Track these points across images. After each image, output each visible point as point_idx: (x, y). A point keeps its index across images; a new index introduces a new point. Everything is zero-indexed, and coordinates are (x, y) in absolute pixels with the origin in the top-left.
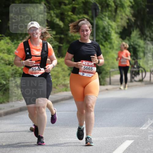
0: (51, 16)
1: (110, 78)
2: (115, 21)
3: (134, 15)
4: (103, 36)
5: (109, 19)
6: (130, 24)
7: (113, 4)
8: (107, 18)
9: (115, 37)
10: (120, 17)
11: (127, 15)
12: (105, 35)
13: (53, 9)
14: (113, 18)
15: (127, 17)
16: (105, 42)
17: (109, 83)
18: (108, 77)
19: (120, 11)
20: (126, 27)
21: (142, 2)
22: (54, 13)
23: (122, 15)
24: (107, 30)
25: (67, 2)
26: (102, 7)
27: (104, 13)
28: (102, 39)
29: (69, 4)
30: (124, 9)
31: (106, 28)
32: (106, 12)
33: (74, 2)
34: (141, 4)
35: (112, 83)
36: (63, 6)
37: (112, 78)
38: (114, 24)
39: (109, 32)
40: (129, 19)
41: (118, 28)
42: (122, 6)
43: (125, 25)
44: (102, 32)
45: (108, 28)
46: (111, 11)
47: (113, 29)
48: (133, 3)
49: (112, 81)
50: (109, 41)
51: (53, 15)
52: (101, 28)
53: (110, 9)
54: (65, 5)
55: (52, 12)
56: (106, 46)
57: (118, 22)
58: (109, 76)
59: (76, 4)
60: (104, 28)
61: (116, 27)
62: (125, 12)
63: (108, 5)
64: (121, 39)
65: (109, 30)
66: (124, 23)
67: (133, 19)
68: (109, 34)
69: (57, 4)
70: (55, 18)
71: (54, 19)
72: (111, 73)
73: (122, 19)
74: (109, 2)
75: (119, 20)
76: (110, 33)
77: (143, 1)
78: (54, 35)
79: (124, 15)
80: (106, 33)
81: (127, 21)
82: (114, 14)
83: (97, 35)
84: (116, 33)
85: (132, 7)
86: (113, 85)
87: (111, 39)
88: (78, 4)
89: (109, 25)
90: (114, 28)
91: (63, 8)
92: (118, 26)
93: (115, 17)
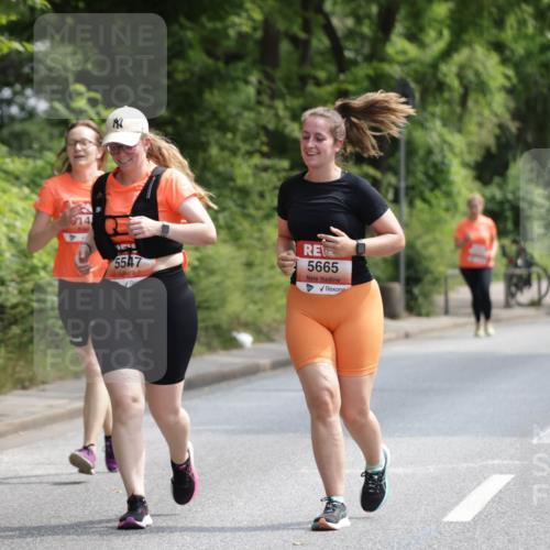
0: (277, 115)
1: (446, 294)
2: (460, 131)
3: (516, 115)
4: (426, 174)
5: (445, 125)
6: (503, 140)
7: (456, 83)
8: (438, 123)
9: (460, 176)
10: (475, 119)
11: (496, 115)
12: (431, 172)
13: (282, 97)
14: (456, 122)
15: (495, 120)
16: (432, 190)
17: (443, 311)
18: (439, 293)
19: (477, 102)
20: (494, 149)
21: (538, 78)
22: (286, 108)
23: (480, 114)
24: (437, 158)
25: (322, 75)
26: (425, 92)
27: (431, 109)
28: (422, 182)
29: (329, 81)
30: (488, 97)
31: (436, 150)
32: (436, 104)
33: (342, 77)
34: (536, 83)
35: (451, 310)
36: (311, 88)
37: (453, 296)
38: (457, 140)
39: (443, 163)
40: (501, 126)
41: (470, 152)
42: (482, 88)
43: (491, 142)
44: (425, 161)
45: (442, 150)
46: (449, 102)
47: (454, 154)
48: (515, 80)
49: (451, 304)
50: (444, 187)
51: (281, 113)
52: (421, 153)
53: (446, 95)
54: (318, 83)
55: (279, 104)
56: (434, 201)
57: (470, 133)
58: (442, 290)
59: (350, 83)
60: (430, 152)
61: (465, 149)
62: (489, 105)
63: (441, 86)
64: (477, 184)
65: (444, 157)
66: (486, 136)
67: (513, 127)
68: (444, 168)
69: (295, 83)
70: (287, 121)
71: (285, 126)
72: (450, 282)
73: (480, 125)
74: (445, 75)
75: (473, 128)
76: (449, 166)
77: (542, 76)
78: (285, 170)
79: (486, 112)
80: (435, 166)
81: (497, 131)
82: (458, 110)
83: (409, 172)
84: (465, 165)
85: (510, 91)
86: (456, 315)
87: (450, 183)
88: (355, 82)
89: (444, 141)
90: (457, 150)
91: (312, 94)
92: (470, 145)
93: (460, 118)
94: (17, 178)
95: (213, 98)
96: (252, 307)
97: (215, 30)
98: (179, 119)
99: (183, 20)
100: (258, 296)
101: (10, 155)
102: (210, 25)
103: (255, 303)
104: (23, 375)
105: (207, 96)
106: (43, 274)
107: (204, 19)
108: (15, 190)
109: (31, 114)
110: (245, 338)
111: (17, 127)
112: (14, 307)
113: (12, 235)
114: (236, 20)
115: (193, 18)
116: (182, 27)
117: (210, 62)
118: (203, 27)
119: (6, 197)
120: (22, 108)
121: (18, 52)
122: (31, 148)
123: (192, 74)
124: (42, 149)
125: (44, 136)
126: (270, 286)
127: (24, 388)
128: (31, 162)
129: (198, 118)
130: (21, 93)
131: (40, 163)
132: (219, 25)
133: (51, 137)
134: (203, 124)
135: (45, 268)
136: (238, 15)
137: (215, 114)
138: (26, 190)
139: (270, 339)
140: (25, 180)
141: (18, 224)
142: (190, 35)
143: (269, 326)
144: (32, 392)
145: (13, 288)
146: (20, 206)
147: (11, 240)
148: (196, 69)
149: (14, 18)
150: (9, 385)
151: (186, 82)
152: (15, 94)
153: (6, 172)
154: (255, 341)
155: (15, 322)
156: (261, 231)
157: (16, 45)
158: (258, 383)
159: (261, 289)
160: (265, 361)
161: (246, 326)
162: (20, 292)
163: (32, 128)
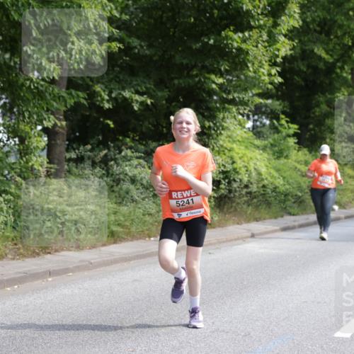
94: (258, 147)
95: (328, 122)
96: (338, 196)
97: (330, 98)
98: (316, 129)
99: (319, 94)
100: (341, 193)
101: (256, 139)
102: (329, 96)
103: (340, 195)
104: (257, 216)
105: (327, 121)
106: (266, 181)
107: (327, 94)
108: (257, 151)
109: (264, 125)
110: (336, 207)
111: (259, 129)
112: (255, 192)
113: (256, 167)
114: (338, 95)
115: (323, 93)
116: (320, 97)
117: (328, 109)
118: (326, 97)
119: (254, 154)
120: (261, 123)
121: (261, 103)
122: (263, 137)
123: (322, 113)
124: (267, 137)
125: (268, 133)
126: (345, 189)
127: (257, 221)
128: (263, 142)
129: (323, 128)
130: (261, 117)
131: (266, 142)
132: (332, 97)
133: (270, 133)
134: (324, 131)
135: (266, 179)
136: (339, 93)
137: (329, 128)
138: (261, 152)
139: (345, 208)
140: (261, 148)
141: (258, 163)
142: (321, 99)
143: (344, 204)
144: (260, 222)
145: (255, 186)
146: (259, 157)
147: (255, 169)
148: (323, 111)
149: (260, 91)
150: (252, 220)
151: (319, 116)
152: (259, 118)
153: (254, 145)
154: (340, 208)
155: (255, 198)
156: (343, 170)
157: (261, 101)
158: (340, 223)
159: (342, 190)
160: (343, 216)
161: (336, 203)
162: (258, 187)
163: (264, 130)
